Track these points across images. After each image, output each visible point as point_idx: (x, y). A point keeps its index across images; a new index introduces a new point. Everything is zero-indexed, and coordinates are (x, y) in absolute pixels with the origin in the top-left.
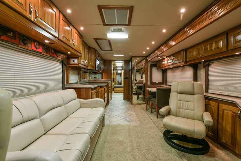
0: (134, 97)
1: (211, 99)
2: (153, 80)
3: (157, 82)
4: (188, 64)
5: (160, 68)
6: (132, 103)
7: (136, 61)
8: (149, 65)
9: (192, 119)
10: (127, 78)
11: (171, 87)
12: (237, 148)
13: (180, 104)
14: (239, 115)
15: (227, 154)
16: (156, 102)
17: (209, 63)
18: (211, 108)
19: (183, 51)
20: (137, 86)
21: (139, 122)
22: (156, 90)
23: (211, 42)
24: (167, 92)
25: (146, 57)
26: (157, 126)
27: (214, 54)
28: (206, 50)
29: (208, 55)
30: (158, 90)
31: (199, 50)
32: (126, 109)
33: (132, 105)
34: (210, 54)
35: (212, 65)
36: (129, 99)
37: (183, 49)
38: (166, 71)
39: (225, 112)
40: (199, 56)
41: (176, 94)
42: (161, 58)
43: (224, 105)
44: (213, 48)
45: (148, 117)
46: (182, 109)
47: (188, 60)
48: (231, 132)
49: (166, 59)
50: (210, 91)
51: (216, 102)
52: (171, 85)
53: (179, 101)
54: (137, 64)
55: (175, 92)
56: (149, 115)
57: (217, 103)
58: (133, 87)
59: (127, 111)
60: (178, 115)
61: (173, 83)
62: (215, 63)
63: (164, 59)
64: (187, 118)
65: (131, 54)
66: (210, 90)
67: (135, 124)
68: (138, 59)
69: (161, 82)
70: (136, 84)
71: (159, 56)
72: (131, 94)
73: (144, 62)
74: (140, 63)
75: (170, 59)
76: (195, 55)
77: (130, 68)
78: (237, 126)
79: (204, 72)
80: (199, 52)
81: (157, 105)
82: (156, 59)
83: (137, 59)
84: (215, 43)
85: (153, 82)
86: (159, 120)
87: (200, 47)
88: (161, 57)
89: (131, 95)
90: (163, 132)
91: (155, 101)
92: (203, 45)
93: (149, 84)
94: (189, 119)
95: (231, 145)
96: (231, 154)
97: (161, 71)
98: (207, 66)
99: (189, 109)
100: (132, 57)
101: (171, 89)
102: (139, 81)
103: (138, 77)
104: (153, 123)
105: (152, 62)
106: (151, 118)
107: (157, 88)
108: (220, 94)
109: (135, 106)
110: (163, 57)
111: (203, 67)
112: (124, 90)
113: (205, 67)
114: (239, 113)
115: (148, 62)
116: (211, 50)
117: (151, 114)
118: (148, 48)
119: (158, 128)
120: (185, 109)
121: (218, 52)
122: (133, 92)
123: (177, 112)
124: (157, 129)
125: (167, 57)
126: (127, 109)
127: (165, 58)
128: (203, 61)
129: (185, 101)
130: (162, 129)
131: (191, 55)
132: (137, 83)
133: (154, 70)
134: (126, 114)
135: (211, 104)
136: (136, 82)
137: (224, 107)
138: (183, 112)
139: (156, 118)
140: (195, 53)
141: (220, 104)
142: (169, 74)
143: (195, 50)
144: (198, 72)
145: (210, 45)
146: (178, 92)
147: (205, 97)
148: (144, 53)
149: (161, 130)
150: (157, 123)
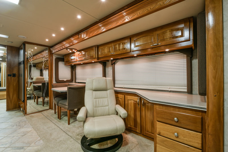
0: (30, 104)
1: (119, 93)
2: (59, 78)
3: (65, 80)
4: (99, 61)
5: (69, 63)
6: (25, 113)
7: (32, 50)
8: (54, 58)
9: (108, 115)
10: (14, 75)
11: (86, 84)
12: (138, 129)
13: (96, 102)
14: (138, 102)
15: (133, 136)
16: (67, 104)
17: (116, 61)
18: (119, 100)
19: (95, 47)
20: (34, 87)
21: (42, 142)
22: (67, 90)
23: (119, 43)
24: (81, 91)
25: (49, 47)
26: (70, 136)
27: (121, 54)
28: (115, 48)
29: (117, 54)
30: (70, 89)
31: (110, 48)
32: (13, 126)
33: (27, 116)
34: (119, 53)
35: (117, 63)
36: (19, 107)
37: (96, 45)
38: (75, 67)
39: (130, 101)
40: (110, 54)
41: (91, 92)
42: (71, 51)
43: (128, 96)
44: (121, 48)
45: (56, 127)
46: (99, 107)
47: (100, 56)
48: (133, 117)
49: (77, 53)
50: (116, 86)
51: (123, 94)
52: (85, 83)
53: (95, 99)
54: (33, 56)
55: (90, 89)
56: (57, 124)
57: (124, 96)
58: (27, 88)
59: (16, 131)
60: (95, 115)
61: (88, 80)
62: (119, 62)
63: (74, 53)
64: (104, 115)
65: (23, 37)
66: (116, 84)
67: (36, 148)
68: (36, 48)
69: (70, 79)
70: (31, 83)
71: (69, 49)
72: (23, 99)
73: (46, 53)
74: (39, 55)
75: (80, 54)
76: (107, 53)
77: (22, 59)
78: (137, 111)
79: (111, 69)
80: (110, 50)
81: (68, 108)
82: (64, 52)
83: (33, 49)
84: (122, 44)
85: (60, 79)
86: (71, 126)
87: (110, 45)
88: (71, 49)
89: (24, 101)
90: (80, 142)
91: (64, 103)
92: (113, 44)
93: (54, 82)
94: (105, 115)
95: (134, 127)
96: (134, 135)
97: (70, 66)
98: (113, 64)
99: (105, 105)
100: (24, 43)
101: (86, 87)
102: (37, 79)
103: (35, 74)
104: (64, 134)
105: (59, 55)
106: (61, 127)
107: (68, 87)
108: (123, 87)
109: (33, 117)
110: (74, 50)
111: (111, 65)
112: (8, 95)
113: (112, 65)
114: (138, 101)
115: (53, 54)
116: (119, 50)
117: (59, 121)
118: (54, 35)
119: (72, 137)
120: (101, 107)
121: (124, 52)
122: (28, 96)
123: (94, 112)
124: (72, 140)
125: (78, 51)
126: (15, 127)
127: (75, 51)
128: (112, 59)
129: (100, 98)
130: (77, 136)
131: (103, 52)
132: (34, 83)
133: (61, 65)
134: (14, 137)
135: (119, 97)
136: (31, 81)
137: (129, 97)
138: (100, 110)
139: (67, 125)
140: (106, 51)
141: (126, 96)
142: (79, 70)
143: (107, 47)
144: (107, 69)
145: (118, 45)
146: (93, 89)
147: (115, 91)
148: (47, 40)
149: (76, 140)
150: (69, 131)
